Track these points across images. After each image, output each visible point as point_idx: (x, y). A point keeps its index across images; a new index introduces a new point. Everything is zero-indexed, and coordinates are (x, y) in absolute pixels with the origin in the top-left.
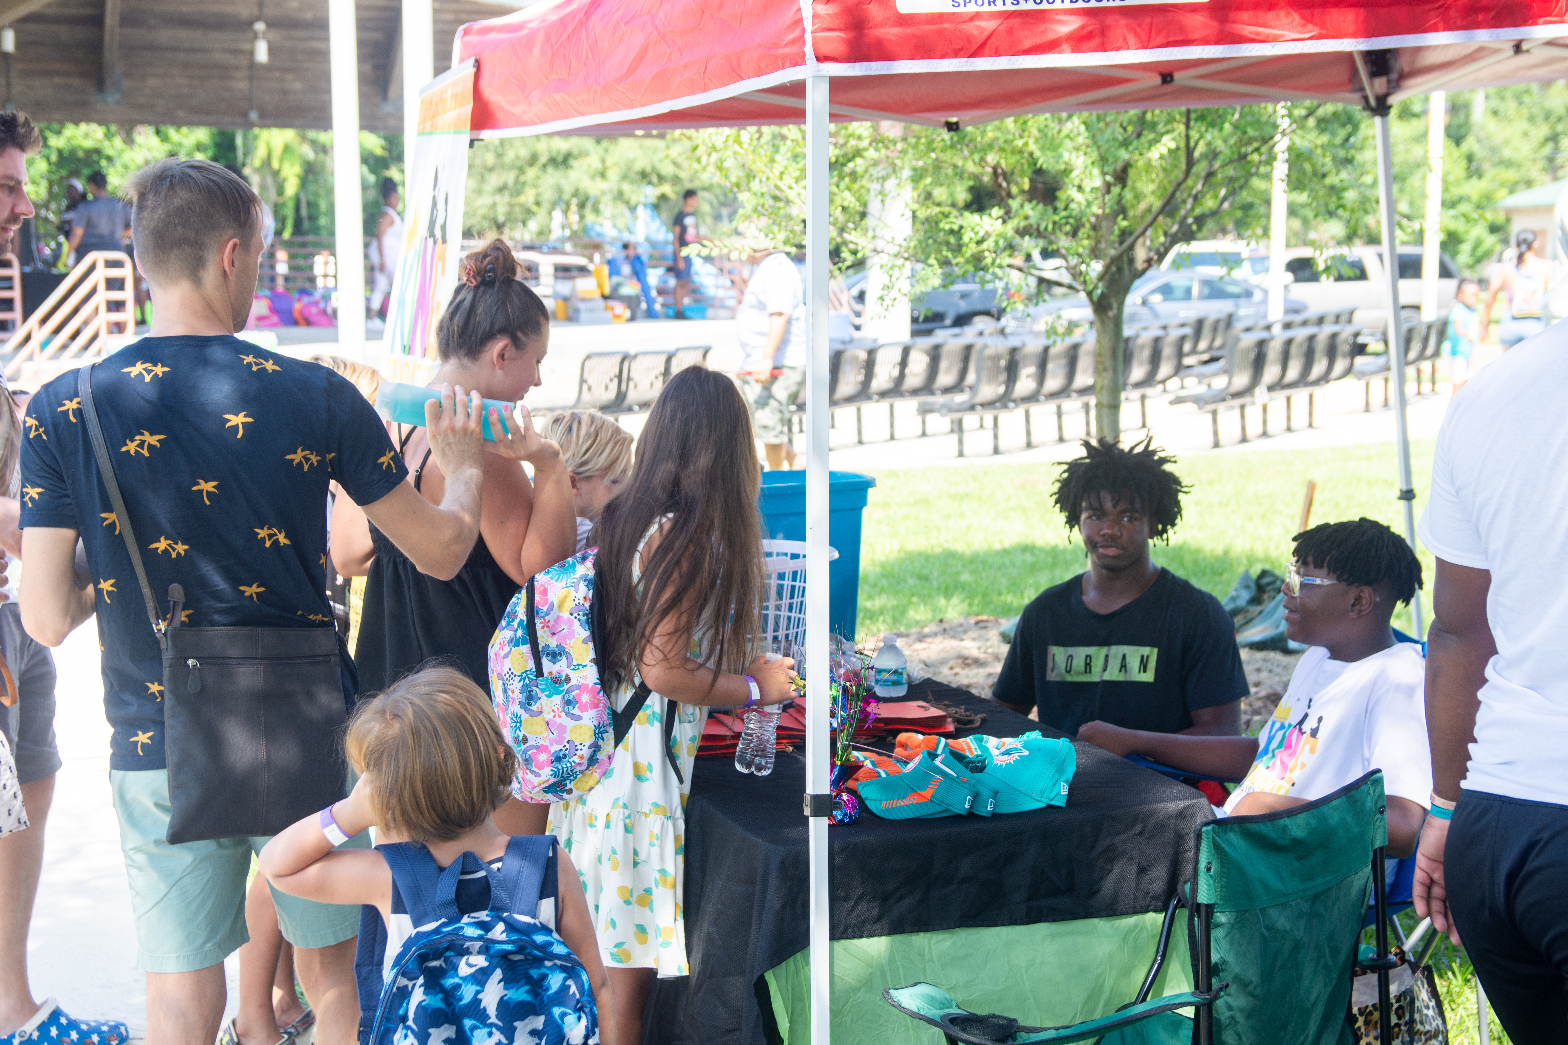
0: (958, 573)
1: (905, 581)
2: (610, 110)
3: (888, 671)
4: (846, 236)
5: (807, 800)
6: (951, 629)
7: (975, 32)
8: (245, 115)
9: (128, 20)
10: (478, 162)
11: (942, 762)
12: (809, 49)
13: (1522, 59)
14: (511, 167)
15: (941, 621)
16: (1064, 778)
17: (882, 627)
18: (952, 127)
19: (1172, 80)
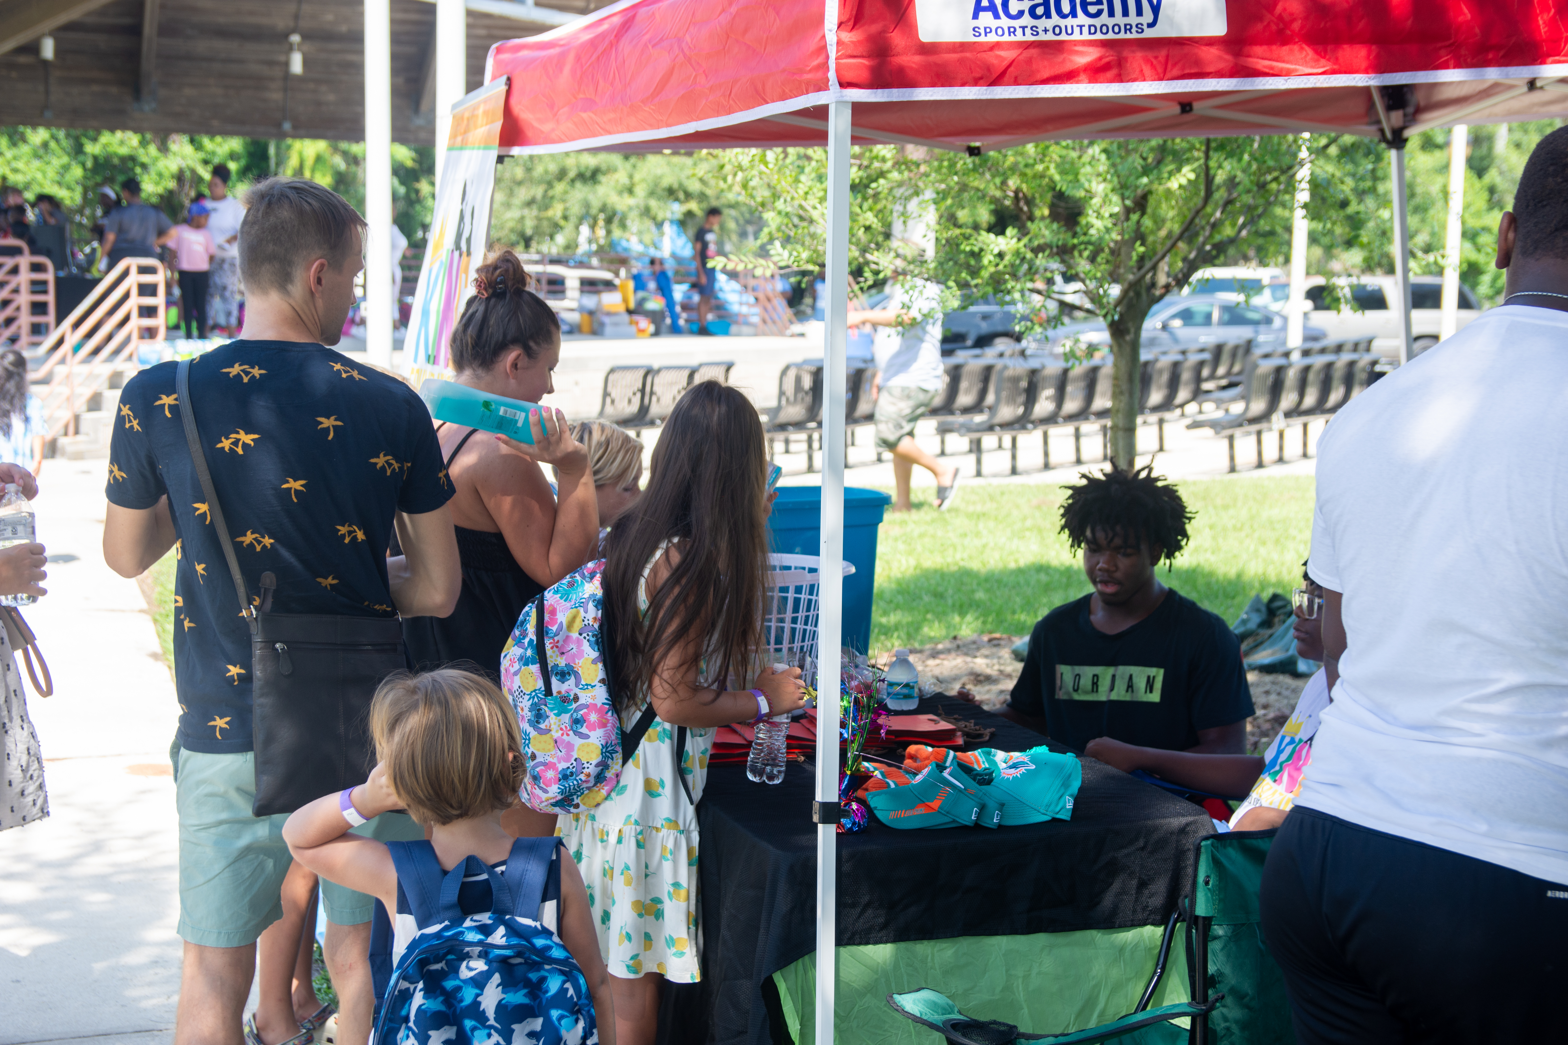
0: (973, 591)
1: (920, 598)
2: (636, 129)
3: (898, 684)
4: (868, 256)
5: (816, 807)
6: (965, 645)
7: (995, 62)
8: (279, 125)
9: (167, 30)
10: (507, 175)
11: (950, 774)
12: (832, 75)
13: (1536, 96)
14: (540, 182)
15: (955, 638)
16: (1069, 792)
17: (897, 643)
18: (973, 152)
19: (1191, 109)
